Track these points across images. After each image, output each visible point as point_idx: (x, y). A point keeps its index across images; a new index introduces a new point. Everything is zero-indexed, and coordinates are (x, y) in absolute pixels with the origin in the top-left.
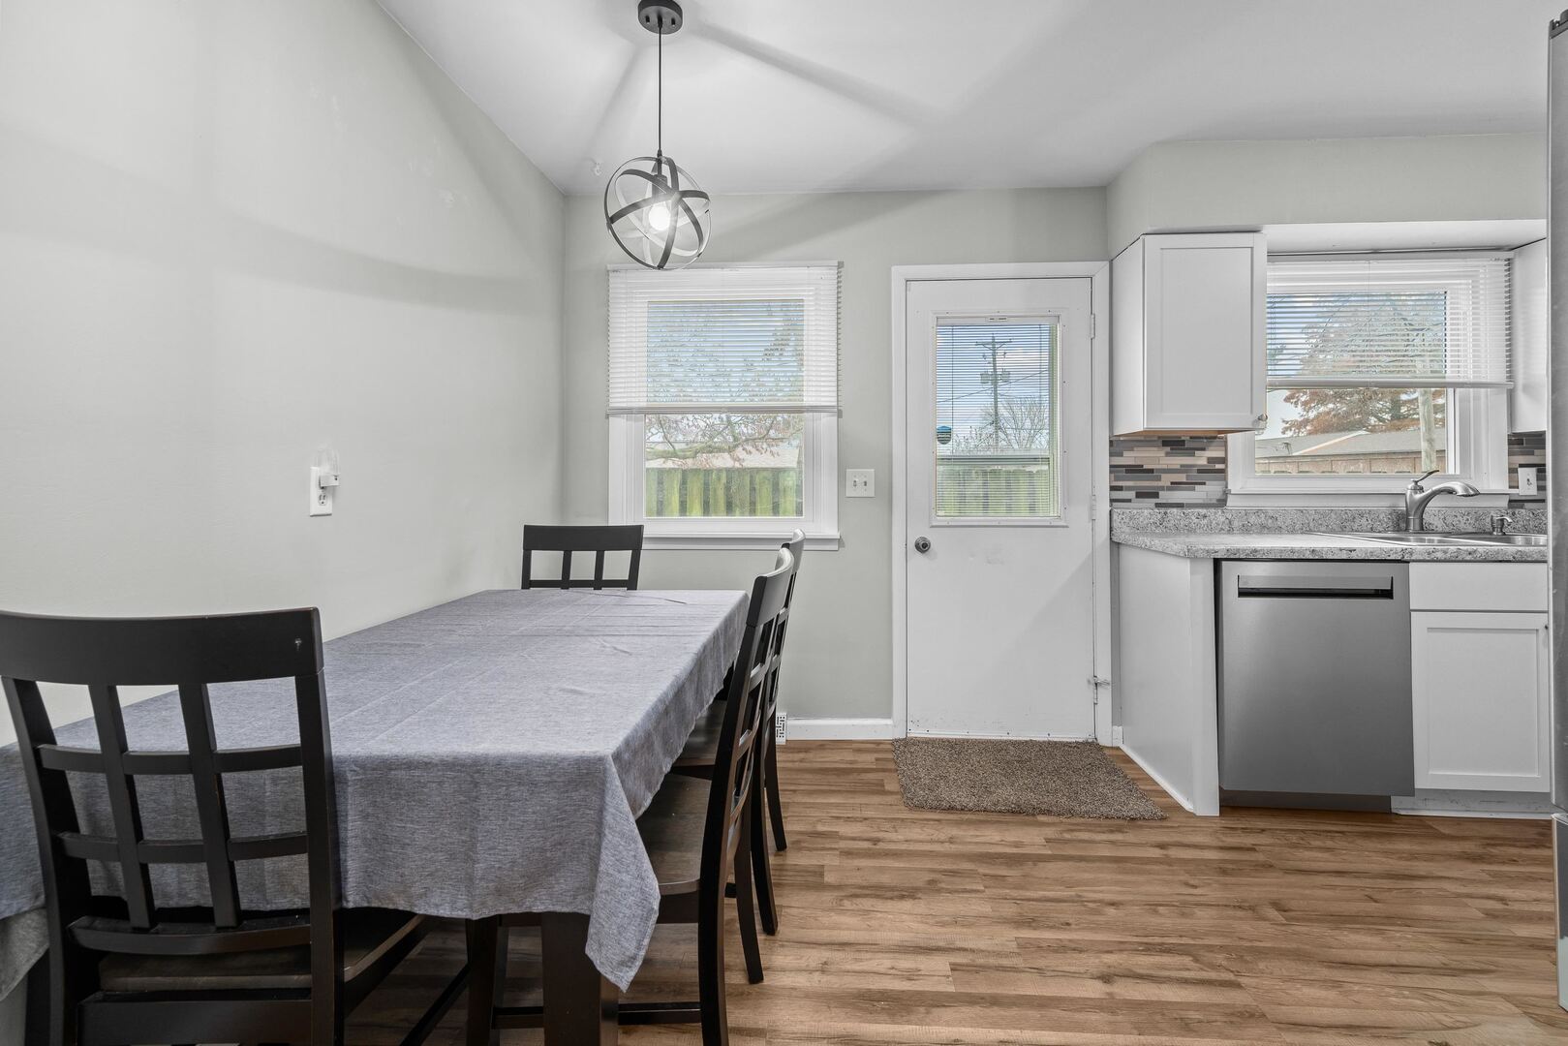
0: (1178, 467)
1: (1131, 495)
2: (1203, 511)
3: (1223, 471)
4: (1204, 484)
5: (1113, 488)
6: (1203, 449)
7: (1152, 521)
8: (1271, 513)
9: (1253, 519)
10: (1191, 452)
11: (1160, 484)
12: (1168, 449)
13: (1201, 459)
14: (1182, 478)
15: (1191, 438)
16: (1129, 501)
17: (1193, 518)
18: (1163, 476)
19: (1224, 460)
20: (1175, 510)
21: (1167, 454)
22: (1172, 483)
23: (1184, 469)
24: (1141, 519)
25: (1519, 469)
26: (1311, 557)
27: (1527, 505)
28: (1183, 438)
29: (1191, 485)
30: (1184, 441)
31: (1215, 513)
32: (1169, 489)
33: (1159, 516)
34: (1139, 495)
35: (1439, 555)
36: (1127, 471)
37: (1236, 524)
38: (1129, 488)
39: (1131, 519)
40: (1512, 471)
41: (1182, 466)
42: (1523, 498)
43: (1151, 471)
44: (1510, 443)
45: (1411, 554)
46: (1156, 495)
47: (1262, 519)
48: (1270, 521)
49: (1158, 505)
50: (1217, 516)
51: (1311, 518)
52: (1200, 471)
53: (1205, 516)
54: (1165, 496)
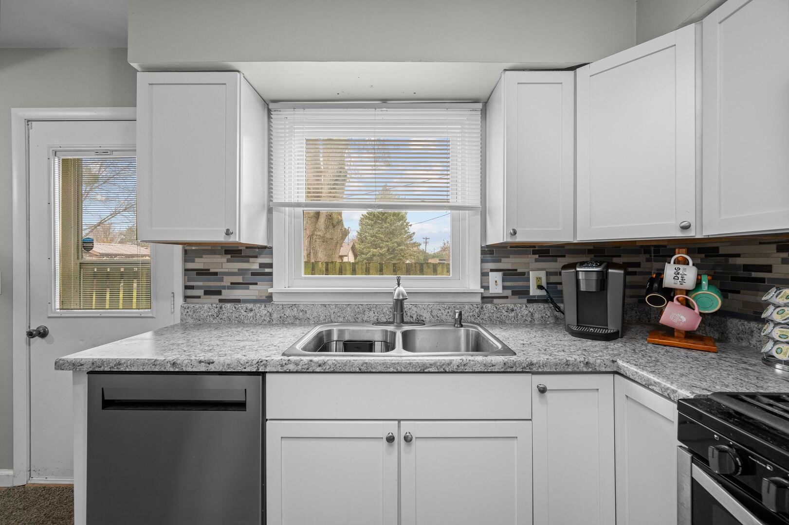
0: (237, 271)
1: (200, 292)
2: (250, 306)
3: (271, 274)
4: (256, 284)
5: (187, 287)
6: (256, 257)
7: (210, 314)
8: (302, 307)
9: (288, 312)
10: (247, 258)
11: (222, 284)
12: (229, 256)
13: (254, 265)
14: (239, 279)
15: (247, 248)
16: (199, 297)
17: (242, 311)
18: (225, 277)
19: (270, 266)
20: (228, 305)
21: (228, 261)
22: (232, 283)
23: (241, 272)
24: (202, 312)
25: (490, 273)
26: (172, 370)
27: (495, 301)
28: (240, 248)
29: (245, 285)
30: (241, 250)
31: (259, 308)
32: (229, 288)
33: (216, 310)
34: (207, 293)
35: (292, 367)
36: (198, 274)
37: (275, 316)
38: (199, 288)
39: (194, 312)
40: (484, 274)
41: (239, 270)
42: (493, 295)
43: (216, 274)
44: (483, 252)
45: (266, 366)
46: (219, 293)
47: (295, 313)
48: (301, 314)
49: (221, 301)
50: (262, 310)
51: (332, 312)
52: (253, 274)
53: (251, 310)
54: (227, 294)
